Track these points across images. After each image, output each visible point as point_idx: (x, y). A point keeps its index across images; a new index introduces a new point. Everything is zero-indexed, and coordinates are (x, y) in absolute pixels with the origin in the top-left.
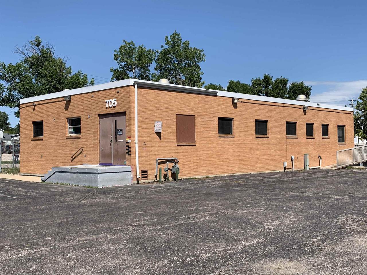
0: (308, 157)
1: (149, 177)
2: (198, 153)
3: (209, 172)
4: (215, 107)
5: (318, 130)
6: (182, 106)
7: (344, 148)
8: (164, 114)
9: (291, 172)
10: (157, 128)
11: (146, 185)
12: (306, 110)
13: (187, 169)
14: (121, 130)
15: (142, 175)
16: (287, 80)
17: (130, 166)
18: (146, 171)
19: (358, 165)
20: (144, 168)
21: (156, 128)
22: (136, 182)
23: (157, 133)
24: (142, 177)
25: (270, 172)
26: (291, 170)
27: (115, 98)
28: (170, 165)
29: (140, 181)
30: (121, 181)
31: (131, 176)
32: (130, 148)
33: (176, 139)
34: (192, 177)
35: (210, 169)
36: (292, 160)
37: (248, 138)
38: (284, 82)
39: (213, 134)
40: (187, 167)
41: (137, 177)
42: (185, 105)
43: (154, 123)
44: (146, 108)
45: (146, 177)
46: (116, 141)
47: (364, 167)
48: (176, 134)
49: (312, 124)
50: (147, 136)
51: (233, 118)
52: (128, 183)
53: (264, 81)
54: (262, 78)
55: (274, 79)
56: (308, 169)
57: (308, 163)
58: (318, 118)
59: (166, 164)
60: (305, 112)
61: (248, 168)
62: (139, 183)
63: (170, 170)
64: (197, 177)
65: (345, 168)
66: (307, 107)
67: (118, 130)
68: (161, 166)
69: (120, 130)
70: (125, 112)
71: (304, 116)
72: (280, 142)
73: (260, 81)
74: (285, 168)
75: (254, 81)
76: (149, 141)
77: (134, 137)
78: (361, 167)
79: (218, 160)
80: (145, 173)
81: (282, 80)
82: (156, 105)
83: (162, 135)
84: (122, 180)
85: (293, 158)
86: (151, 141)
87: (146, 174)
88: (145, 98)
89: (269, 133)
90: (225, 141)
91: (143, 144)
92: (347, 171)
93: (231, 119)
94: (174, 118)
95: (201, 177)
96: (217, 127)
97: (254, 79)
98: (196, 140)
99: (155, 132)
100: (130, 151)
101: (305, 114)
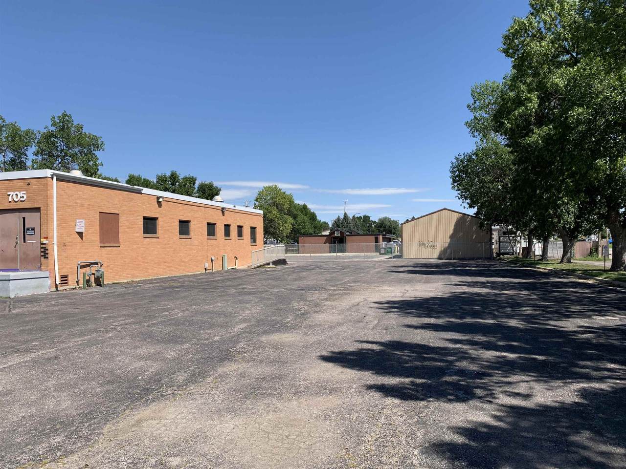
0: (226, 258)
1: (69, 283)
2: (123, 255)
3: (133, 276)
4: (139, 206)
5: (234, 231)
6: (105, 203)
7: (256, 249)
8: (86, 211)
9: (212, 273)
10: (79, 227)
11: (67, 292)
12: (224, 212)
13: (111, 272)
14: (33, 229)
15: (62, 281)
16: (195, 179)
17: (47, 271)
18: (66, 277)
19: (269, 264)
20: (64, 273)
21: (77, 227)
22: (54, 289)
23: (78, 233)
24: (62, 284)
25: (192, 273)
26: (211, 271)
27: (24, 191)
28: (93, 269)
29: (59, 288)
30: (36, 288)
31: (49, 282)
32: (47, 250)
33: (99, 240)
34: (115, 282)
35: (134, 272)
36: (212, 261)
37: (172, 238)
38: (192, 180)
39: (138, 235)
40: (111, 271)
41: (56, 284)
42: (108, 202)
43: (74, 221)
44: (66, 204)
45: (66, 283)
46: (25, 241)
47: (274, 266)
48: (99, 234)
49: (229, 226)
50: (68, 237)
51: (158, 218)
52: (45, 291)
53: (170, 178)
54: (168, 174)
55: (181, 177)
56: (226, 269)
57: (226, 264)
58: (234, 220)
59: (89, 268)
60: (223, 213)
61: (172, 270)
62: (58, 291)
63: (94, 274)
64: (121, 281)
65: (258, 267)
66: (226, 208)
67: (28, 229)
68: (83, 270)
69: (30, 229)
70: (39, 208)
71: (223, 217)
72: (202, 243)
73: (165, 178)
74: (205, 269)
75: (159, 177)
76: (70, 242)
77: (52, 237)
78: (271, 266)
79: (143, 262)
80: (64, 279)
81: (189, 178)
82: (78, 201)
83: (84, 235)
84: (38, 287)
85: (213, 259)
86: (72, 242)
87: (66, 280)
88: (65, 193)
89: (192, 234)
90: (150, 242)
91: (62, 245)
92: (261, 269)
93: (156, 219)
94: (97, 216)
95: (126, 281)
96: (142, 227)
97: (160, 174)
98: (120, 240)
99: (77, 232)
100: (48, 254)
101: (224, 215)
